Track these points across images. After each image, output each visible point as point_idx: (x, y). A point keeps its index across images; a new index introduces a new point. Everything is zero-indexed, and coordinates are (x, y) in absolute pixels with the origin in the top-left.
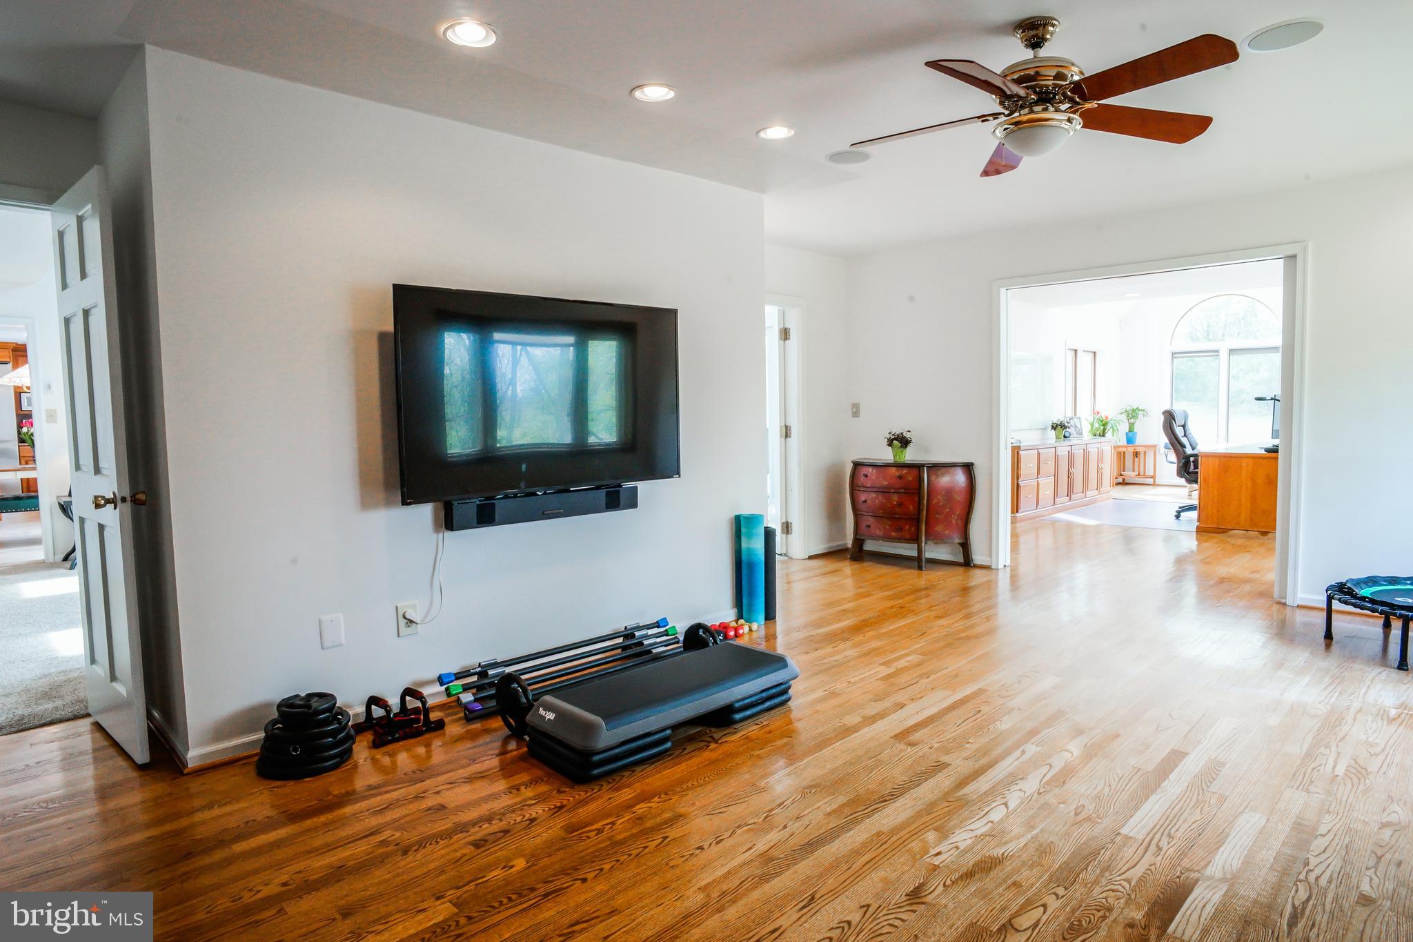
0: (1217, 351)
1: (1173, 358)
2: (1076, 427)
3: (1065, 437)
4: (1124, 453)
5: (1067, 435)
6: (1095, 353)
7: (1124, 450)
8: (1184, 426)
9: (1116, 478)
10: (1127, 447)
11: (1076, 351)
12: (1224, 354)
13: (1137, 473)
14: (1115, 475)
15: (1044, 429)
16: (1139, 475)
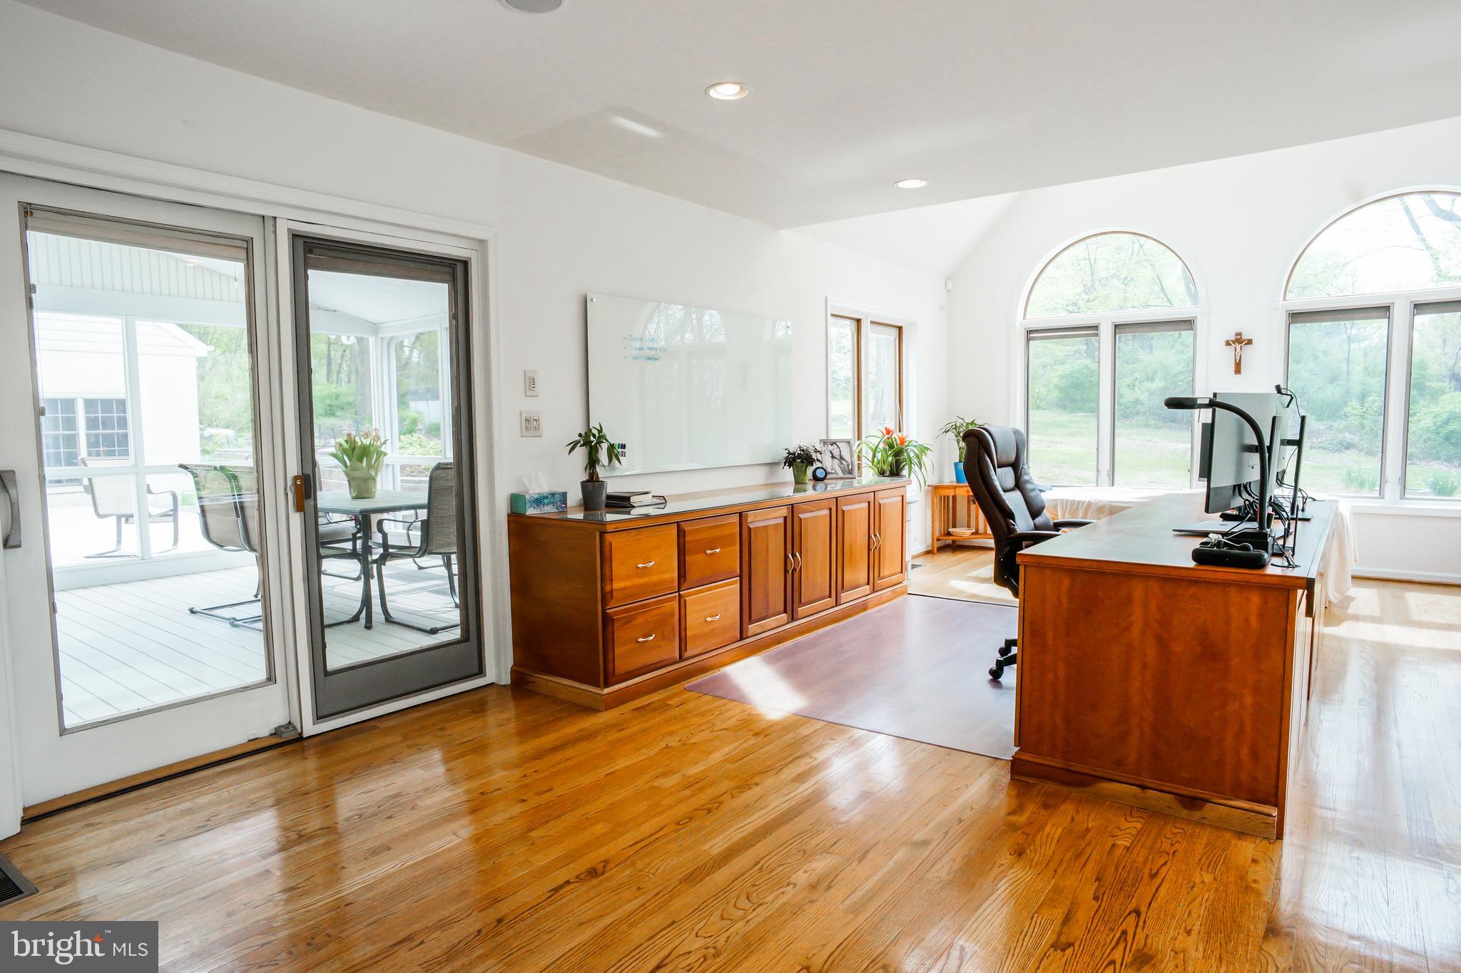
0: (1096, 328)
1: (1028, 340)
2: (842, 458)
3: (816, 479)
4: (954, 498)
5: (820, 474)
6: (900, 328)
7: (950, 493)
8: (1016, 466)
9: (938, 540)
10: (955, 487)
11: (858, 321)
12: (1106, 332)
13: (974, 531)
14: (937, 534)
15: (773, 465)
16: (977, 533)
